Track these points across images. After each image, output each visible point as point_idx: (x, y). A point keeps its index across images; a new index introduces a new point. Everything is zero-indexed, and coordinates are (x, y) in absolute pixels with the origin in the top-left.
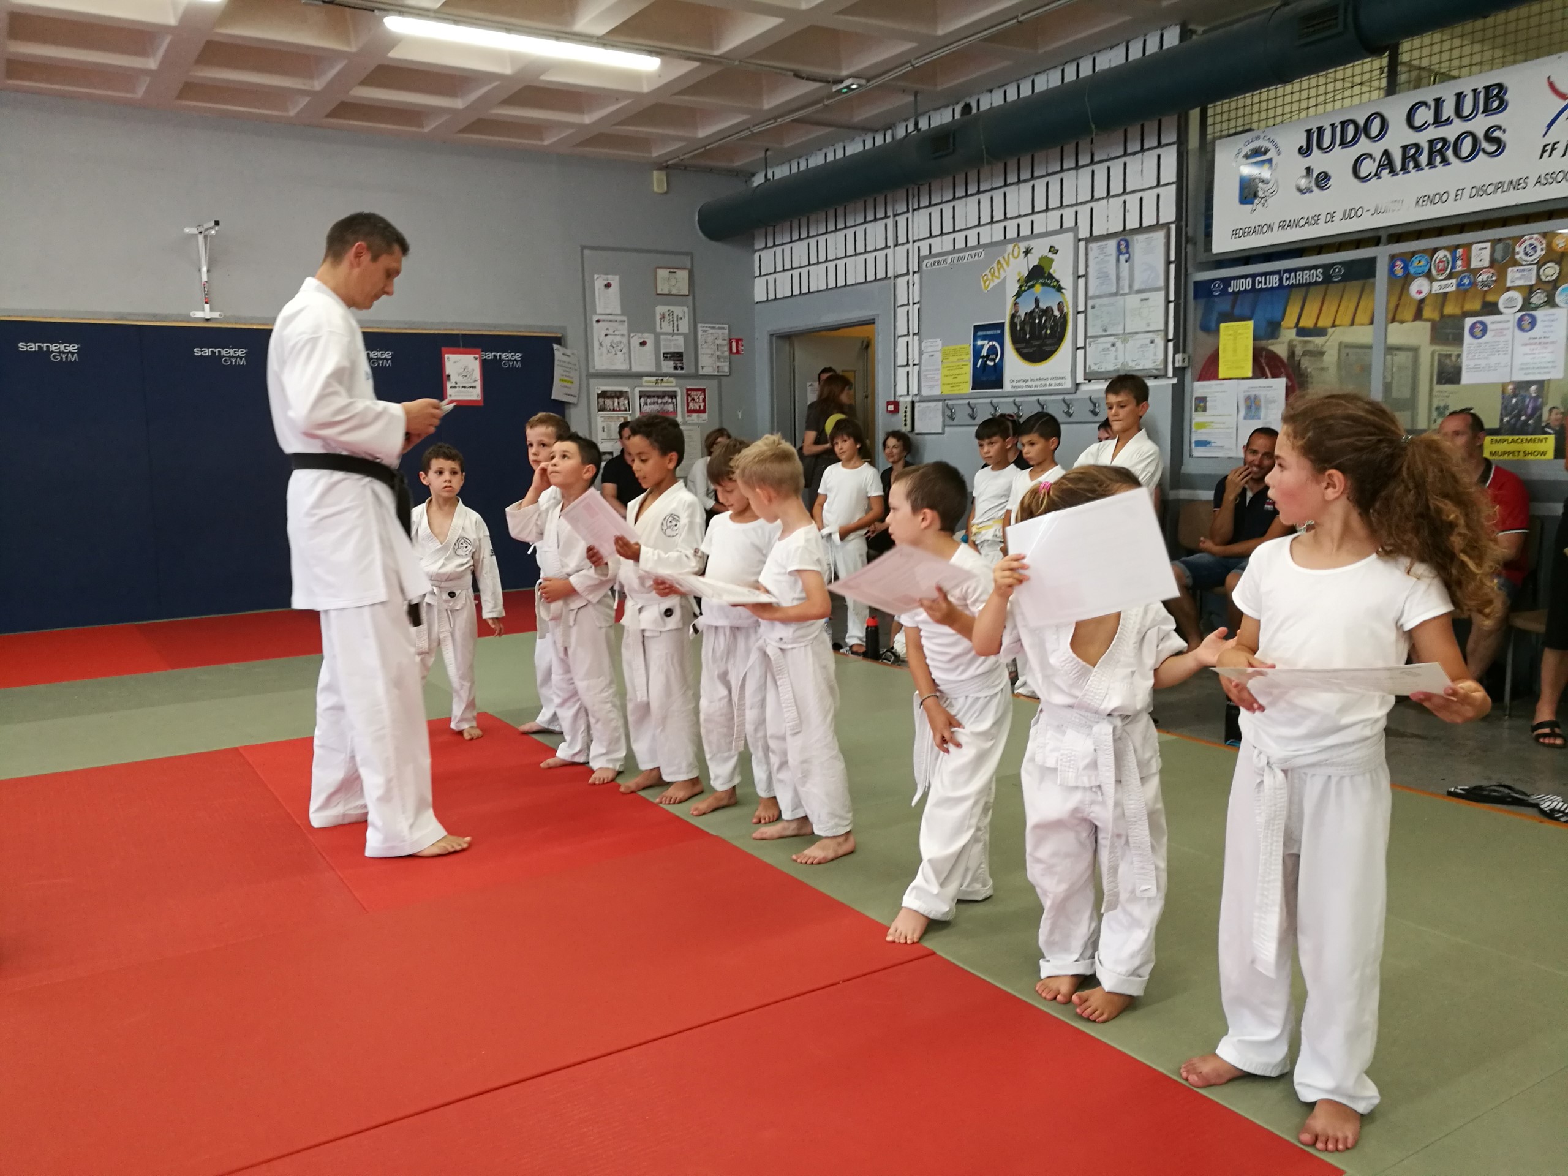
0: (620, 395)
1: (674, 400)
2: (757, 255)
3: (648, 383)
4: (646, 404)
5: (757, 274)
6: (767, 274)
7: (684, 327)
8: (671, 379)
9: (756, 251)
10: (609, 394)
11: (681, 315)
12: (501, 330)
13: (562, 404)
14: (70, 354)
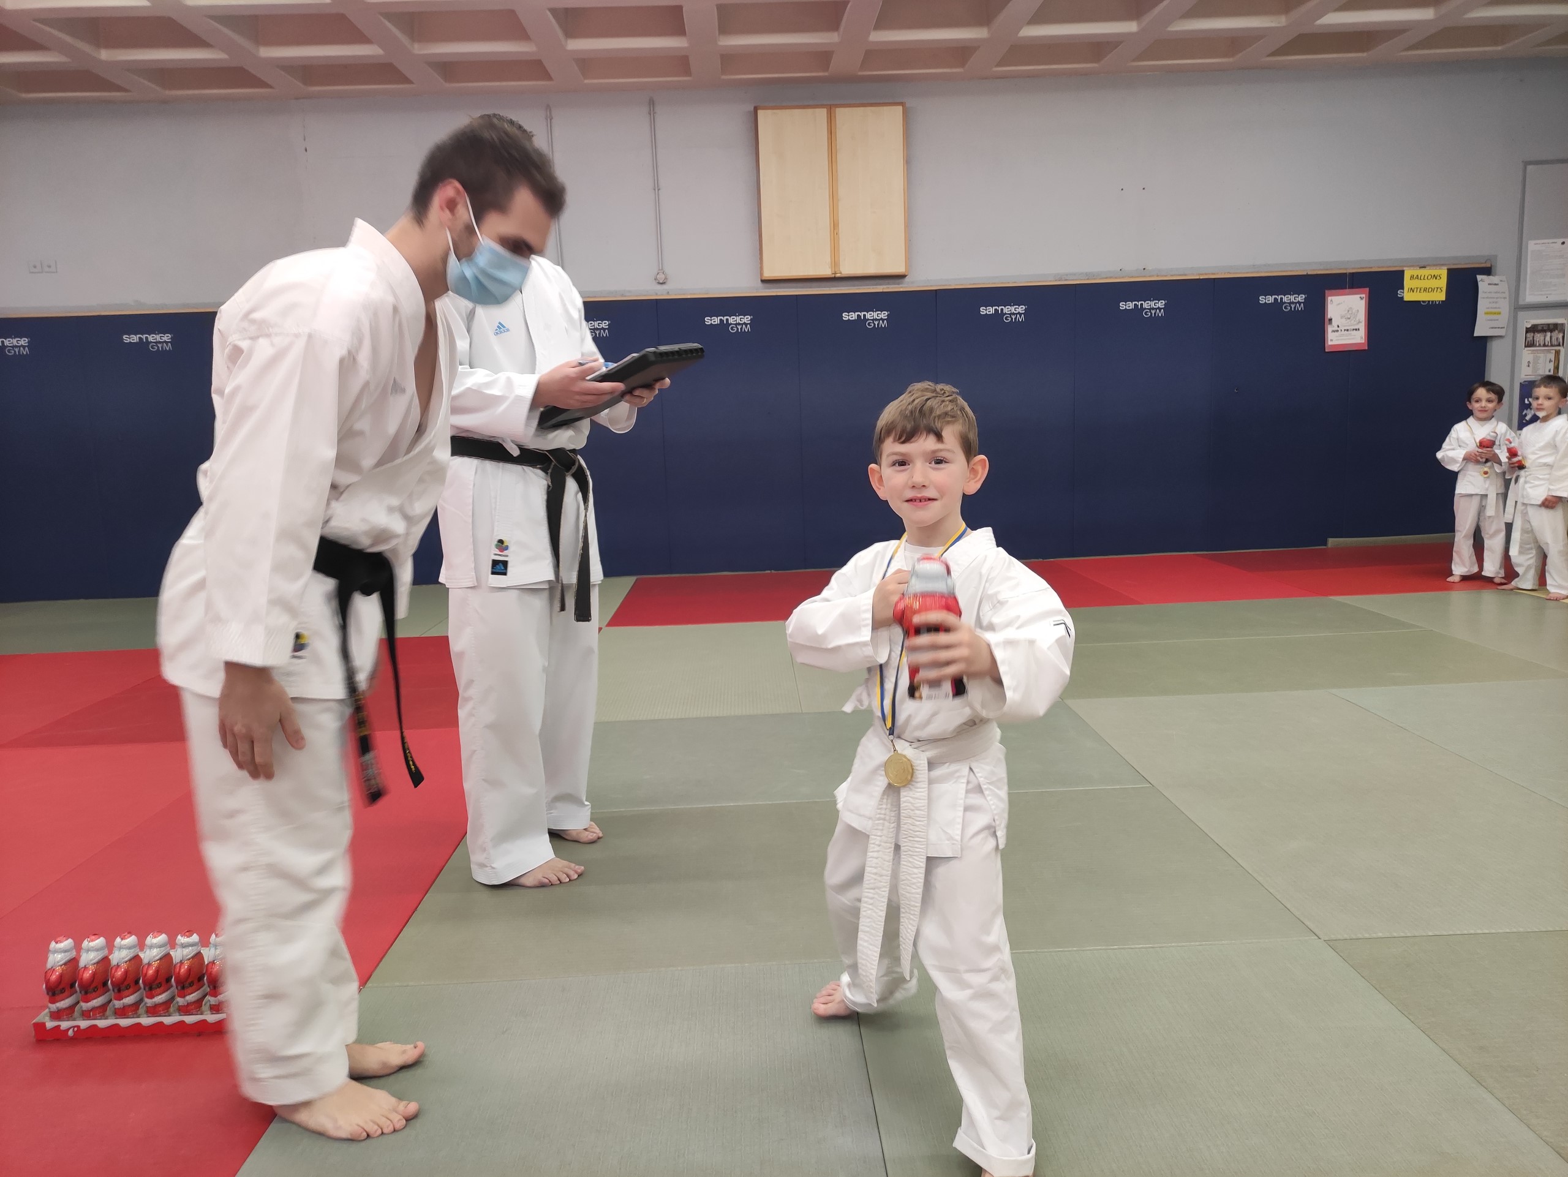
0: (1554, 328)
10: (1540, 328)
12: (1422, 264)
13: (1484, 340)
14: (1018, 316)
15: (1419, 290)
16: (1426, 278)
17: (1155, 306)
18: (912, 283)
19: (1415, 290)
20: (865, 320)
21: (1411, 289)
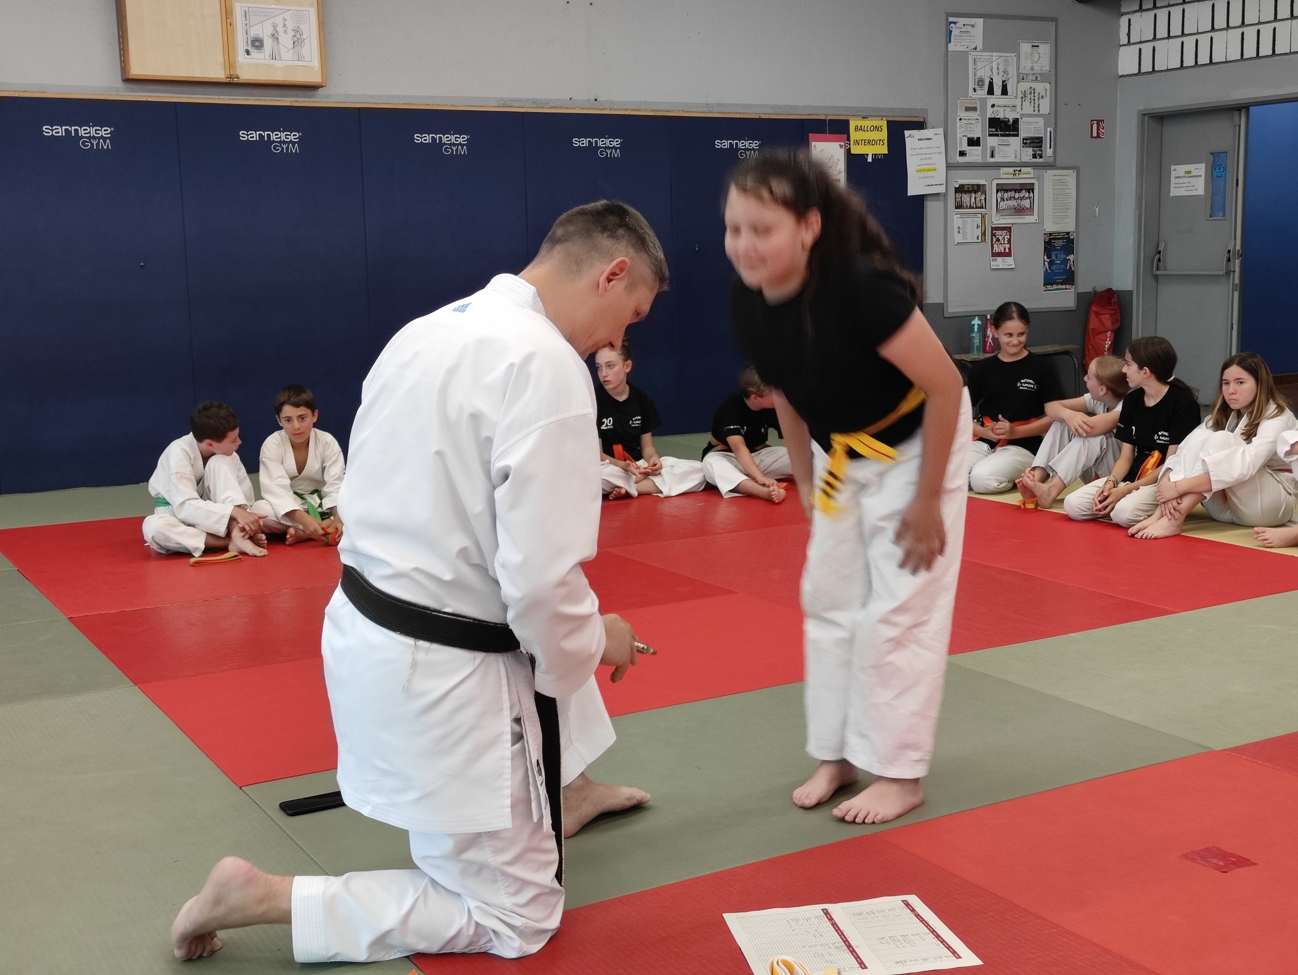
0: (977, 189)
1: (1032, 194)
2: (1124, 21)
3: (1006, 176)
4: (1003, 199)
5: (1124, 40)
6: (1141, 42)
7: (1045, 106)
8: (1029, 169)
9: (1122, 15)
10: (966, 189)
11: (1043, 93)
12: (864, 114)
13: (920, 200)
14: (460, 147)
15: (863, 141)
16: (869, 129)
17: (610, 144)
18: (327, 96)
19: (860, 141)
20: (270, 142)
21: (857, 140)
